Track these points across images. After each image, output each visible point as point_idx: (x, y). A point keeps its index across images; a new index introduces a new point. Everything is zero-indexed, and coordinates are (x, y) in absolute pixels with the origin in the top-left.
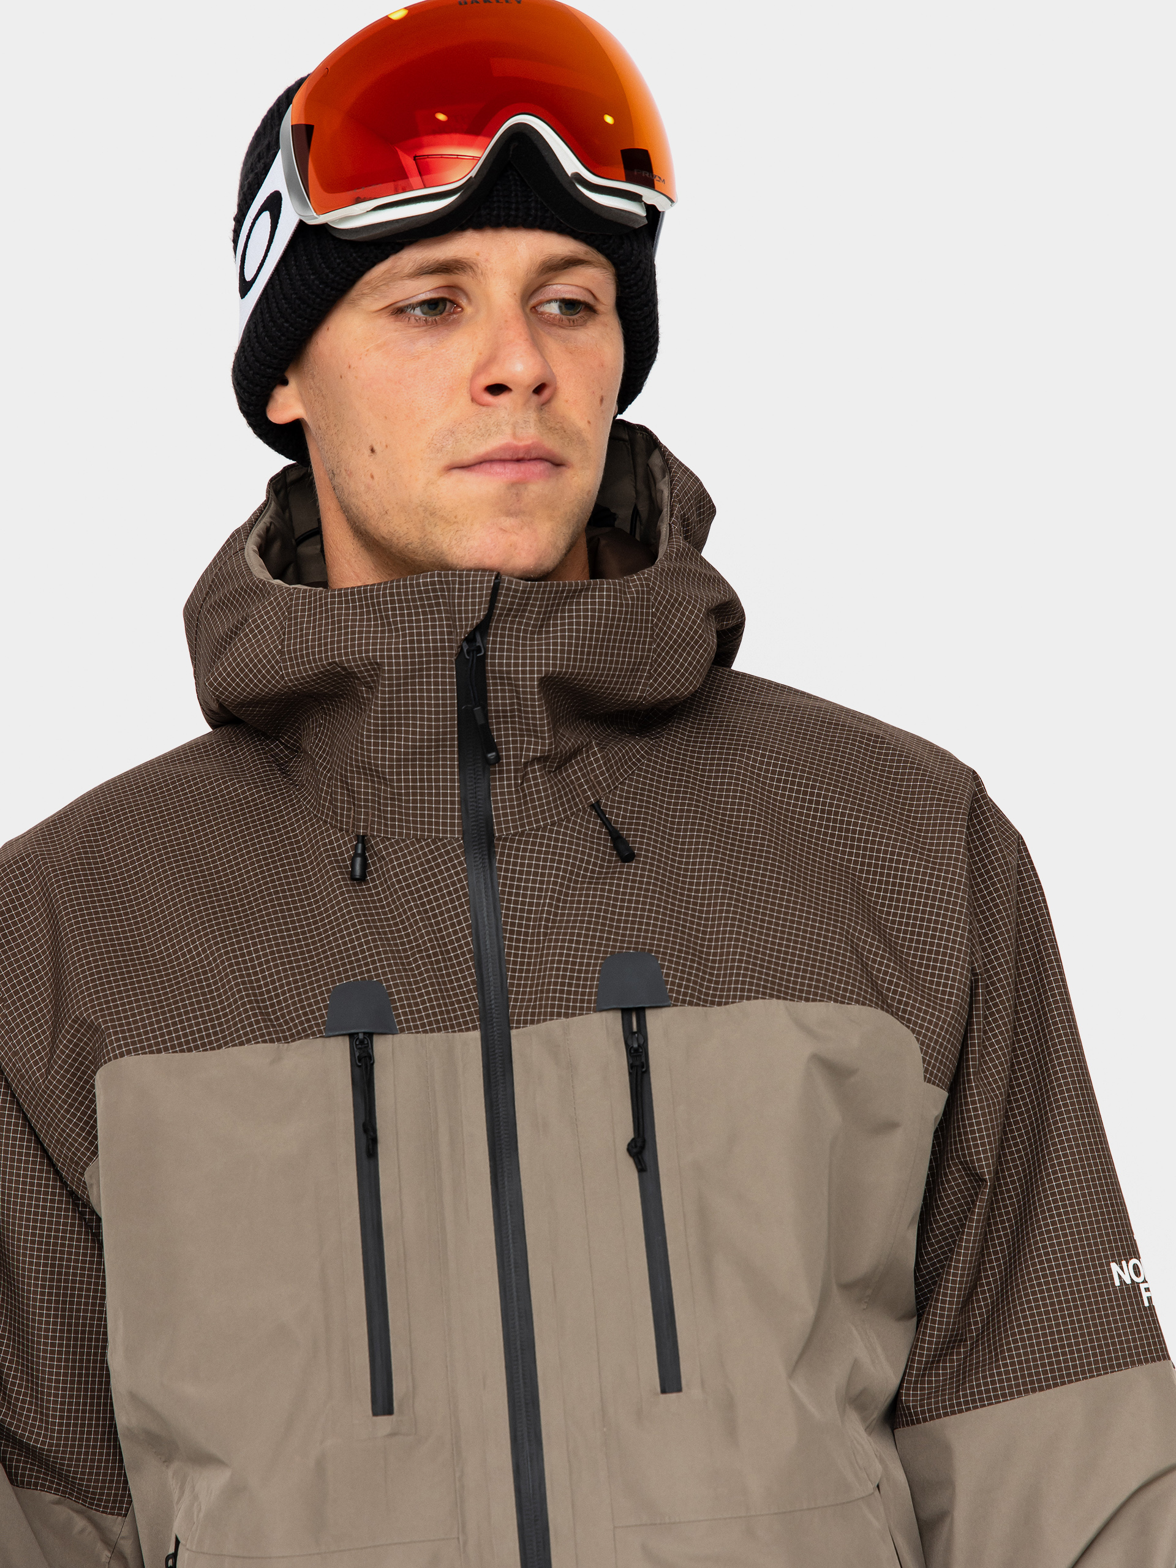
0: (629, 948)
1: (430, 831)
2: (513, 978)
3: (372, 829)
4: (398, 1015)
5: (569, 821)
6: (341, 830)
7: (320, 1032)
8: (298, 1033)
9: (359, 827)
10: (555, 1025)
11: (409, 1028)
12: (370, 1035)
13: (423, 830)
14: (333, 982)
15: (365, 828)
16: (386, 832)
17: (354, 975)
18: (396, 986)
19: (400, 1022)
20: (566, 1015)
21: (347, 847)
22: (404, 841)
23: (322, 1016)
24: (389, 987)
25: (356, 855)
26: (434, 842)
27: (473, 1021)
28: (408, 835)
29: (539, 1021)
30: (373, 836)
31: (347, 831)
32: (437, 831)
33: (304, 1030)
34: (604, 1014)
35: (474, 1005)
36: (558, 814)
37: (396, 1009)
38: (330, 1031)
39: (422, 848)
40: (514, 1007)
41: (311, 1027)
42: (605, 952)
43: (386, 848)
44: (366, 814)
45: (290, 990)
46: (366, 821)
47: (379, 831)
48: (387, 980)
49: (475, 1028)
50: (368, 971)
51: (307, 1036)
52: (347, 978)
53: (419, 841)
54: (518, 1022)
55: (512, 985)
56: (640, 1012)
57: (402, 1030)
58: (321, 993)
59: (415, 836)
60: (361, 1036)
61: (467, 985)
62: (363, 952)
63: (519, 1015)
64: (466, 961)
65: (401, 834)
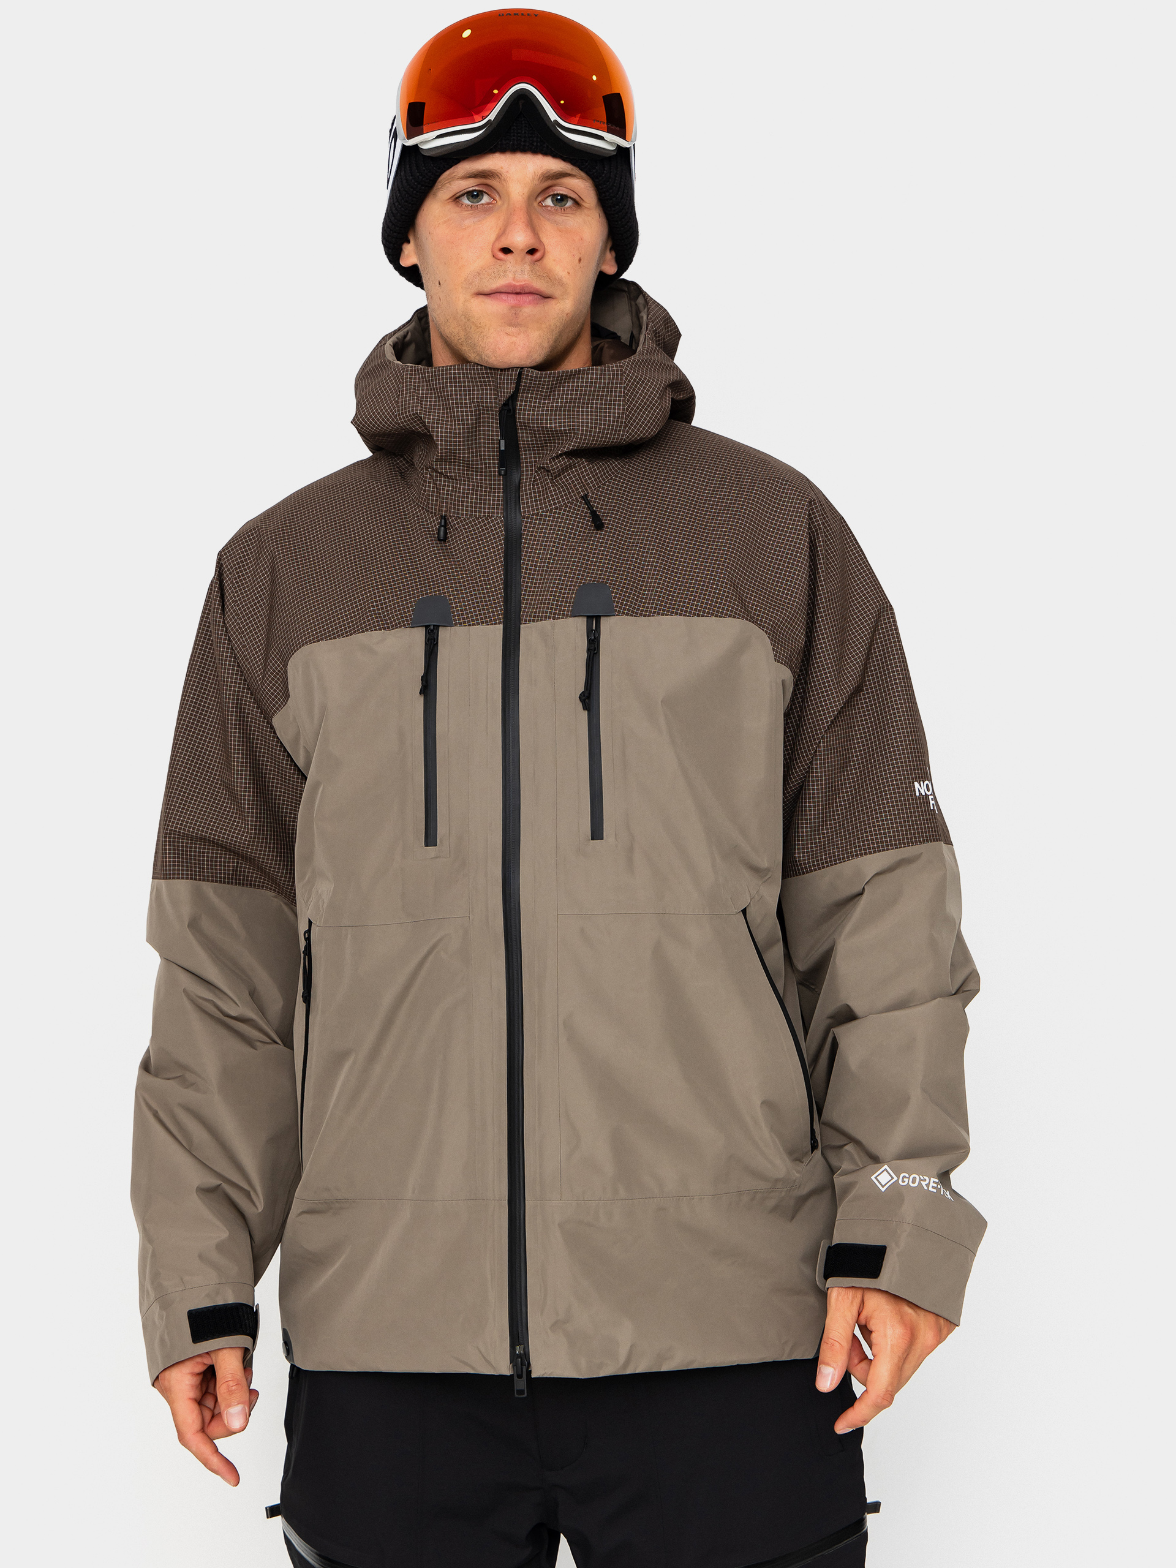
0: (594, 581)
1: (484, 512)
2: (525, 595)
3: (450, 512)
4: (454, 616)
5: (566, 506)
6: (432, 513)
7: (408, 624)
8: (396, 625)
9: (442, 511)
10: (547, 624)
11: (460, 623)
12: (437, 627)
13: (480, 512)
14: (418, 596)
15: (446, 511)
16: (458, 514)
17: (431, 593)
18: (455, 599)
19: (455, 620)
20: (554, 618)
21: (434, 524)
22: (468, 519)
23: (410, 615)
24: (450, 600)
25: (441, 526)
26: (487, 519)
27: (499, 619)
28: (471, 515)
29: (537, 621)
30: (450, 516)
31: (435, 514)
32: (489, 513)
33: (399, 623)
34: (576, 618)
35: (501, 610)
36: (559, 502)
37: (453, 612)
38: (414, 625)
39: (479, 523)
40: (524, 612)
41: (403, 622)
42: (580, 583)
43: (458, 523)
44: (447, 503)
45: (393, 600)
46: (446, 507)
47: (454, 513)
48: (449, 596)
49: (500, 623)
50: (439, 590)
51: (401, 627)
52: (427, 594)
53: (478, 519)
54: (526, 620)
55: (524, 599)
56: (598, 618)
57: (456, 624)
58: (411, 602)
59: (475, 516)
60: (432, 627)
61: (498, 598)
62: (437, 580)
63: (527, 616)
64: (499, 585)
65: (467, 515)
